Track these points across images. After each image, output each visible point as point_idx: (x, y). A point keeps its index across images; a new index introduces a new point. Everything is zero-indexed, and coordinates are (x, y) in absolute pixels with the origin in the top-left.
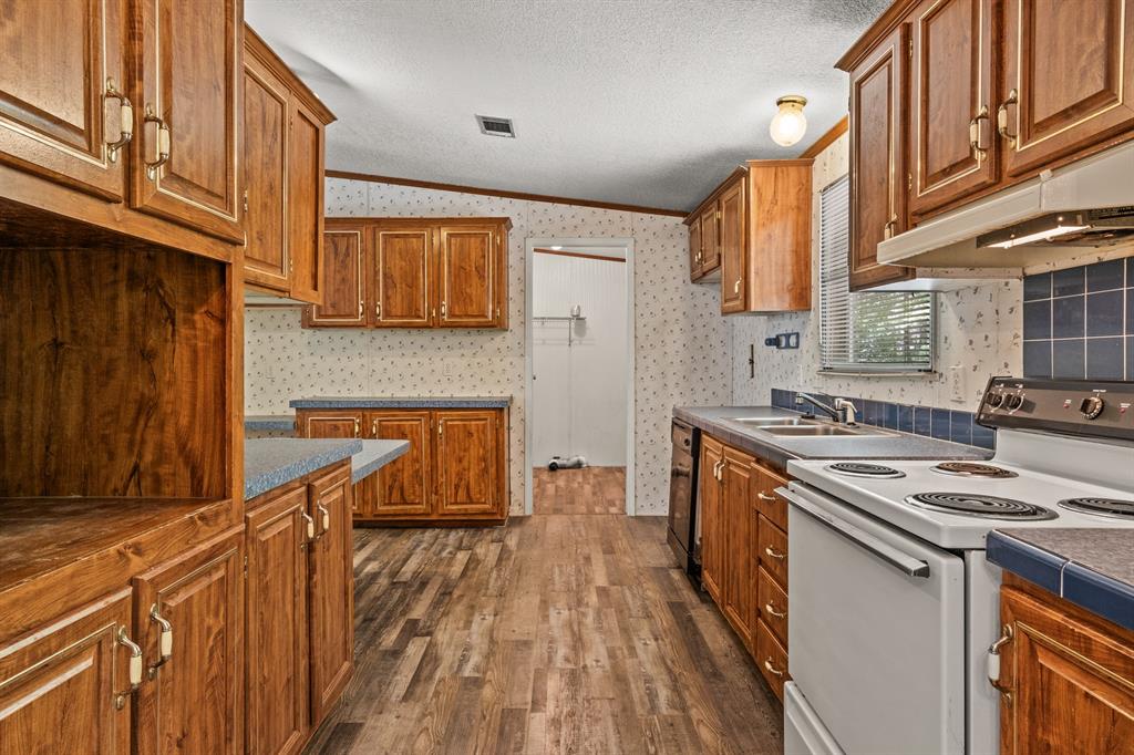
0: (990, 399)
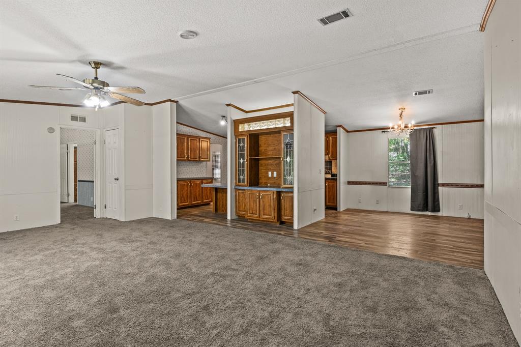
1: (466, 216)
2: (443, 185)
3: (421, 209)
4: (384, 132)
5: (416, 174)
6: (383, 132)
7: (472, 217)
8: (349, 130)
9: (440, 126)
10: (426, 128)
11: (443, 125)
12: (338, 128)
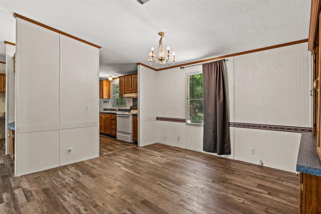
0: (131, 108)
1: (258, 163)
2: (234, 125)
3: (212, 150)
4: (183, 68)
5: (208, 112)
6: (181, 68)
7: (264, 165)
8: (157, 68)
9: (232, 58)
10: (216, 61)
11: (235, 57)
12: (138, 66)
